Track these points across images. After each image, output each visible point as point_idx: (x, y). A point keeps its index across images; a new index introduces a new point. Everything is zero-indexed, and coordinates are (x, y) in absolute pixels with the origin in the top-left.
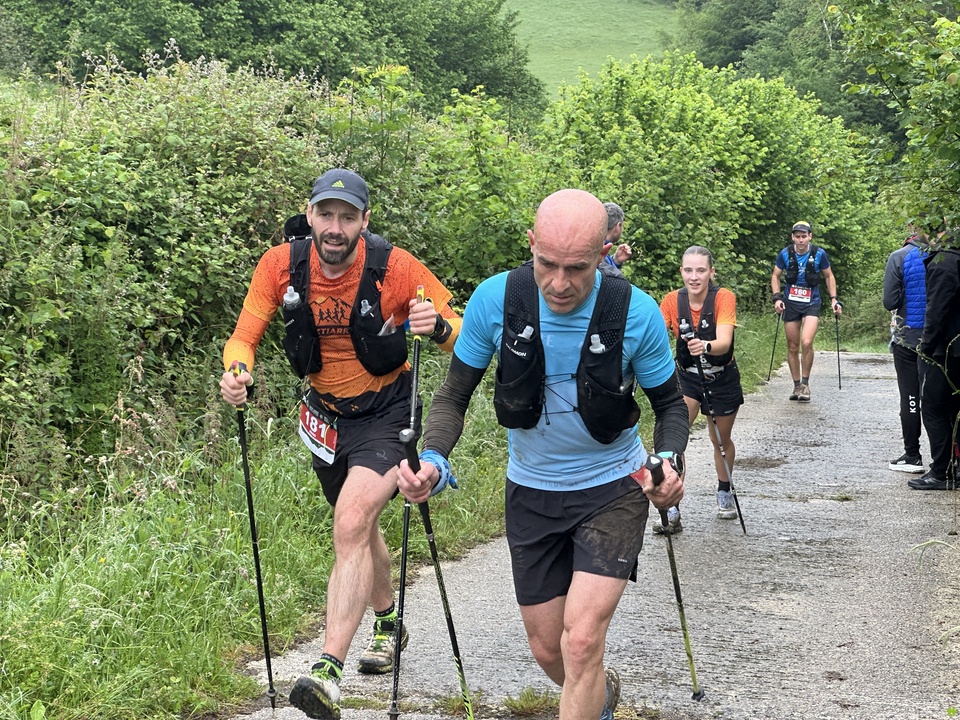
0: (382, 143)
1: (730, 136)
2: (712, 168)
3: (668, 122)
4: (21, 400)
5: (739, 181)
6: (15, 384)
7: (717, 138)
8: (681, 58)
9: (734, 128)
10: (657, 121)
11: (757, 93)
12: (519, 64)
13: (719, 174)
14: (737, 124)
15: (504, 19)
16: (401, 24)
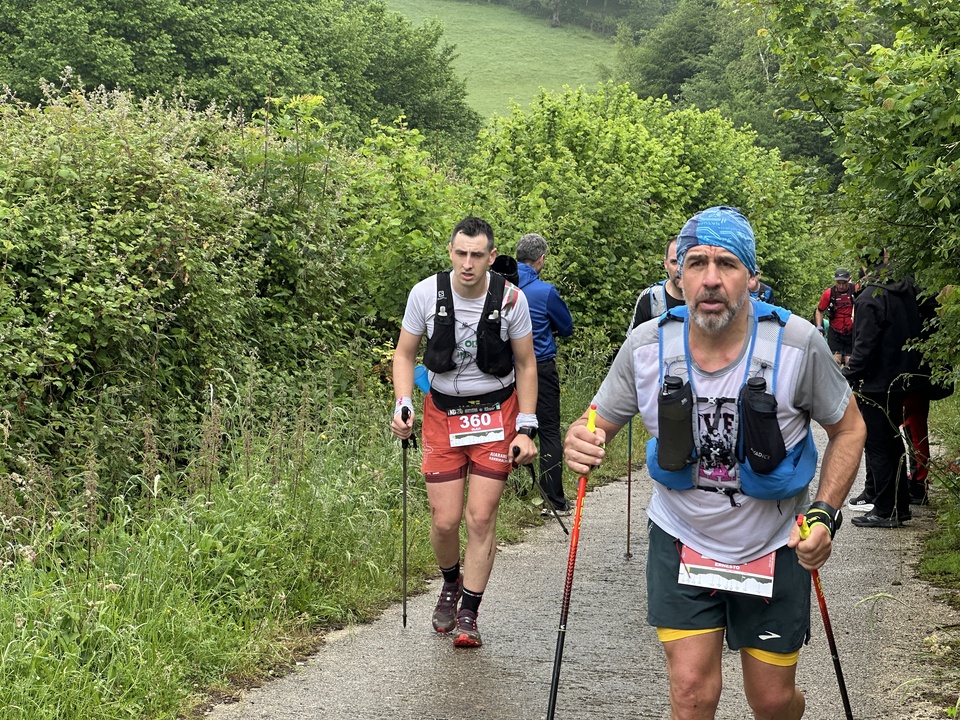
0: (298, 176)
1: (665, 167)
2: (648, 200)
3: (601, 153)
5: (675, 213)
7: (652, 169)
8: (615, 88)
9: (669, 159)
10: (590, 153)
11: (692, 124)
12: (457, 98)
13: (654, 206)
14: (672, 155)
15: (441, 53)
16: (337, 58)
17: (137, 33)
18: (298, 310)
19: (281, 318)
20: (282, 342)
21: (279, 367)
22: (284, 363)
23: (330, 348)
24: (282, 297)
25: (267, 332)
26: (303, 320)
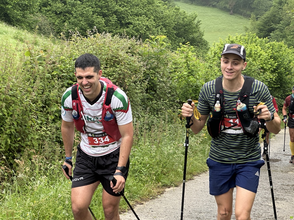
0: (158, 59)
1: (266, 59)
2: (260, 69)
4: (47, 134)
5: (268, 73)
6: (45, 129)
7: (261, 60)
8: (251, 35)
11: (275, 46)
12: (201, 36)
13: (262, 71)
14: (268, 56)
15: (196, 22)
16: (165, 23)
17: (106, 15)
18: (157, 98)
19: (152, 100)
20: (152, 107)
21: (151, 114)
22: (153, 113)
23: (166, 109)
24: (152, 94)
25: (148, 104)
26: (158, 101)
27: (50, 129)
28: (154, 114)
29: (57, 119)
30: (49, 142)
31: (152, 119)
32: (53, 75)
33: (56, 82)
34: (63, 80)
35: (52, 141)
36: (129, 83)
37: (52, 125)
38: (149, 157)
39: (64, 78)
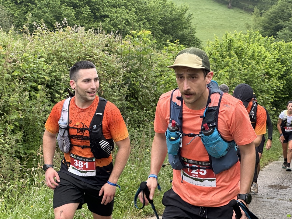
0: (141, 60)
1: (271, 63)
2: (264, 74)
3: (248, 56)
4: (5, 147)
5: (274, 80)
6: (3, 141)
7: (266, 63)
8: (253, 33)
9: (273, 59)
10: (243, 56)
11: (282, 47)
12: (192, 33)
13: (267, 77)
14: (274, 58)
15: (187, 16)
16: (149, 17)
17: (77, 5)
18: (138, 107)
19: (132, 109)
20: (132, 118)
21: (131, 126)
22: (133, 125)
23: (149, 121)
24: (133, 102)
25: (127, 114)
26: (140, 110)
27: (8, 141)
28: (134, 127)
29: (16, 129)
30: (7, 157)
31: (132, 133)
32: (14, 76)
33: (17, 84)
34: (26, 83)
35: (10, 156)
36: (106, 88)
37: (12, 136)
38: (128, 178)
39: (27, 79)
